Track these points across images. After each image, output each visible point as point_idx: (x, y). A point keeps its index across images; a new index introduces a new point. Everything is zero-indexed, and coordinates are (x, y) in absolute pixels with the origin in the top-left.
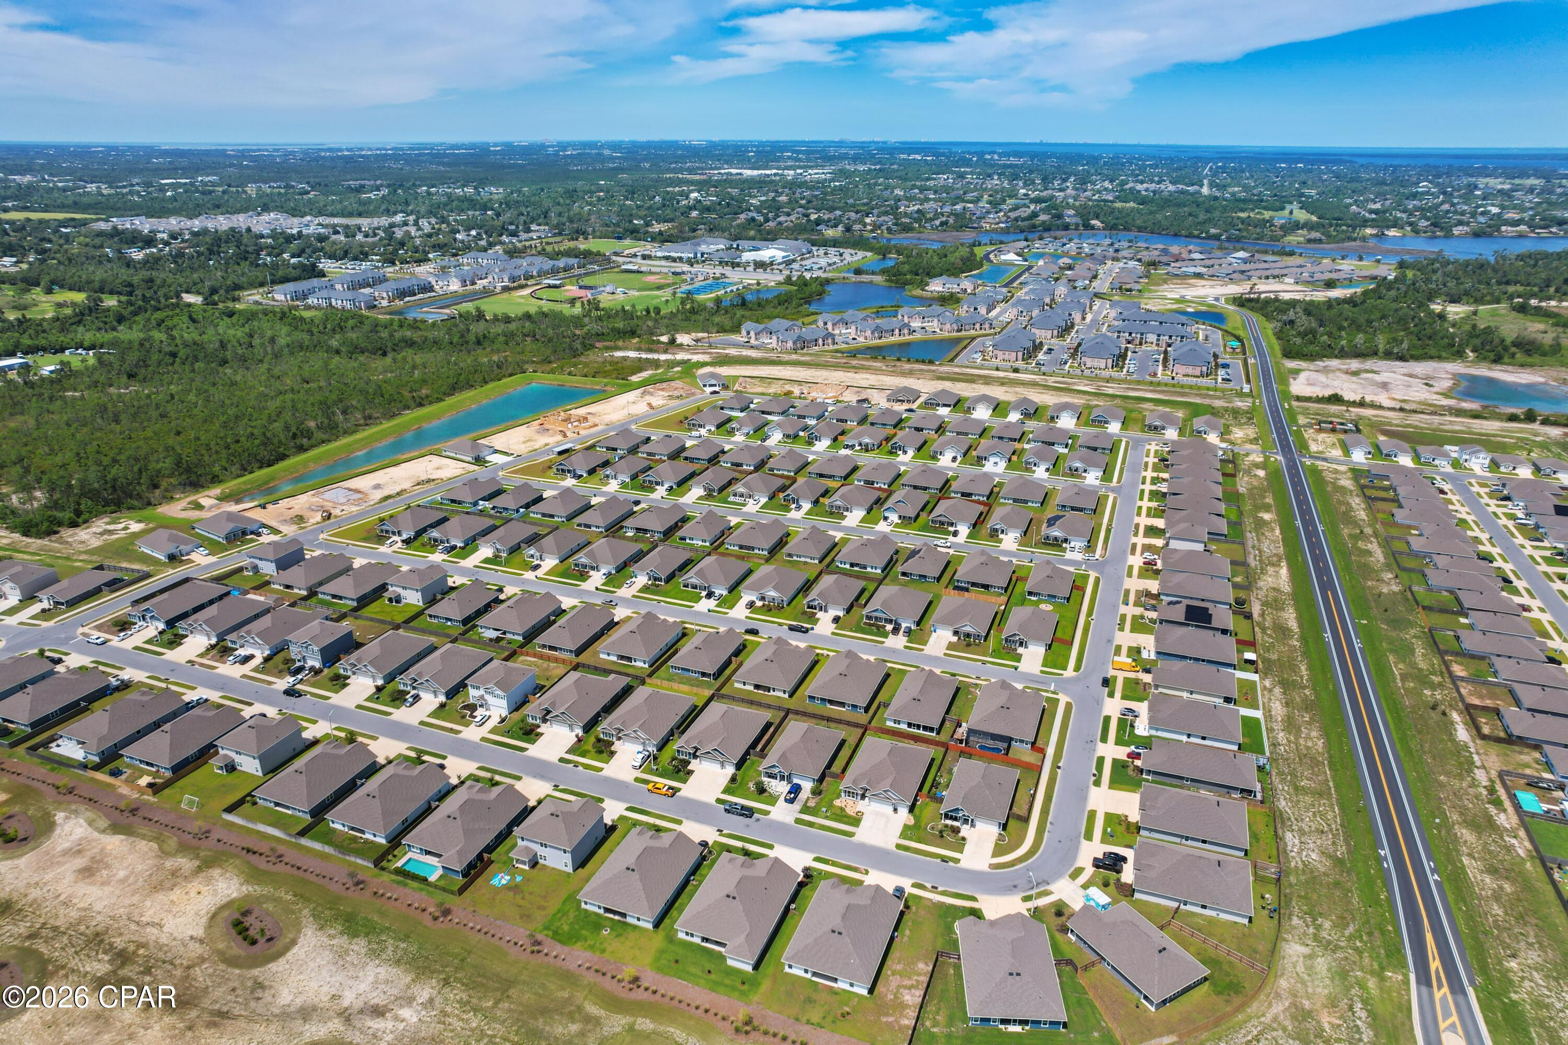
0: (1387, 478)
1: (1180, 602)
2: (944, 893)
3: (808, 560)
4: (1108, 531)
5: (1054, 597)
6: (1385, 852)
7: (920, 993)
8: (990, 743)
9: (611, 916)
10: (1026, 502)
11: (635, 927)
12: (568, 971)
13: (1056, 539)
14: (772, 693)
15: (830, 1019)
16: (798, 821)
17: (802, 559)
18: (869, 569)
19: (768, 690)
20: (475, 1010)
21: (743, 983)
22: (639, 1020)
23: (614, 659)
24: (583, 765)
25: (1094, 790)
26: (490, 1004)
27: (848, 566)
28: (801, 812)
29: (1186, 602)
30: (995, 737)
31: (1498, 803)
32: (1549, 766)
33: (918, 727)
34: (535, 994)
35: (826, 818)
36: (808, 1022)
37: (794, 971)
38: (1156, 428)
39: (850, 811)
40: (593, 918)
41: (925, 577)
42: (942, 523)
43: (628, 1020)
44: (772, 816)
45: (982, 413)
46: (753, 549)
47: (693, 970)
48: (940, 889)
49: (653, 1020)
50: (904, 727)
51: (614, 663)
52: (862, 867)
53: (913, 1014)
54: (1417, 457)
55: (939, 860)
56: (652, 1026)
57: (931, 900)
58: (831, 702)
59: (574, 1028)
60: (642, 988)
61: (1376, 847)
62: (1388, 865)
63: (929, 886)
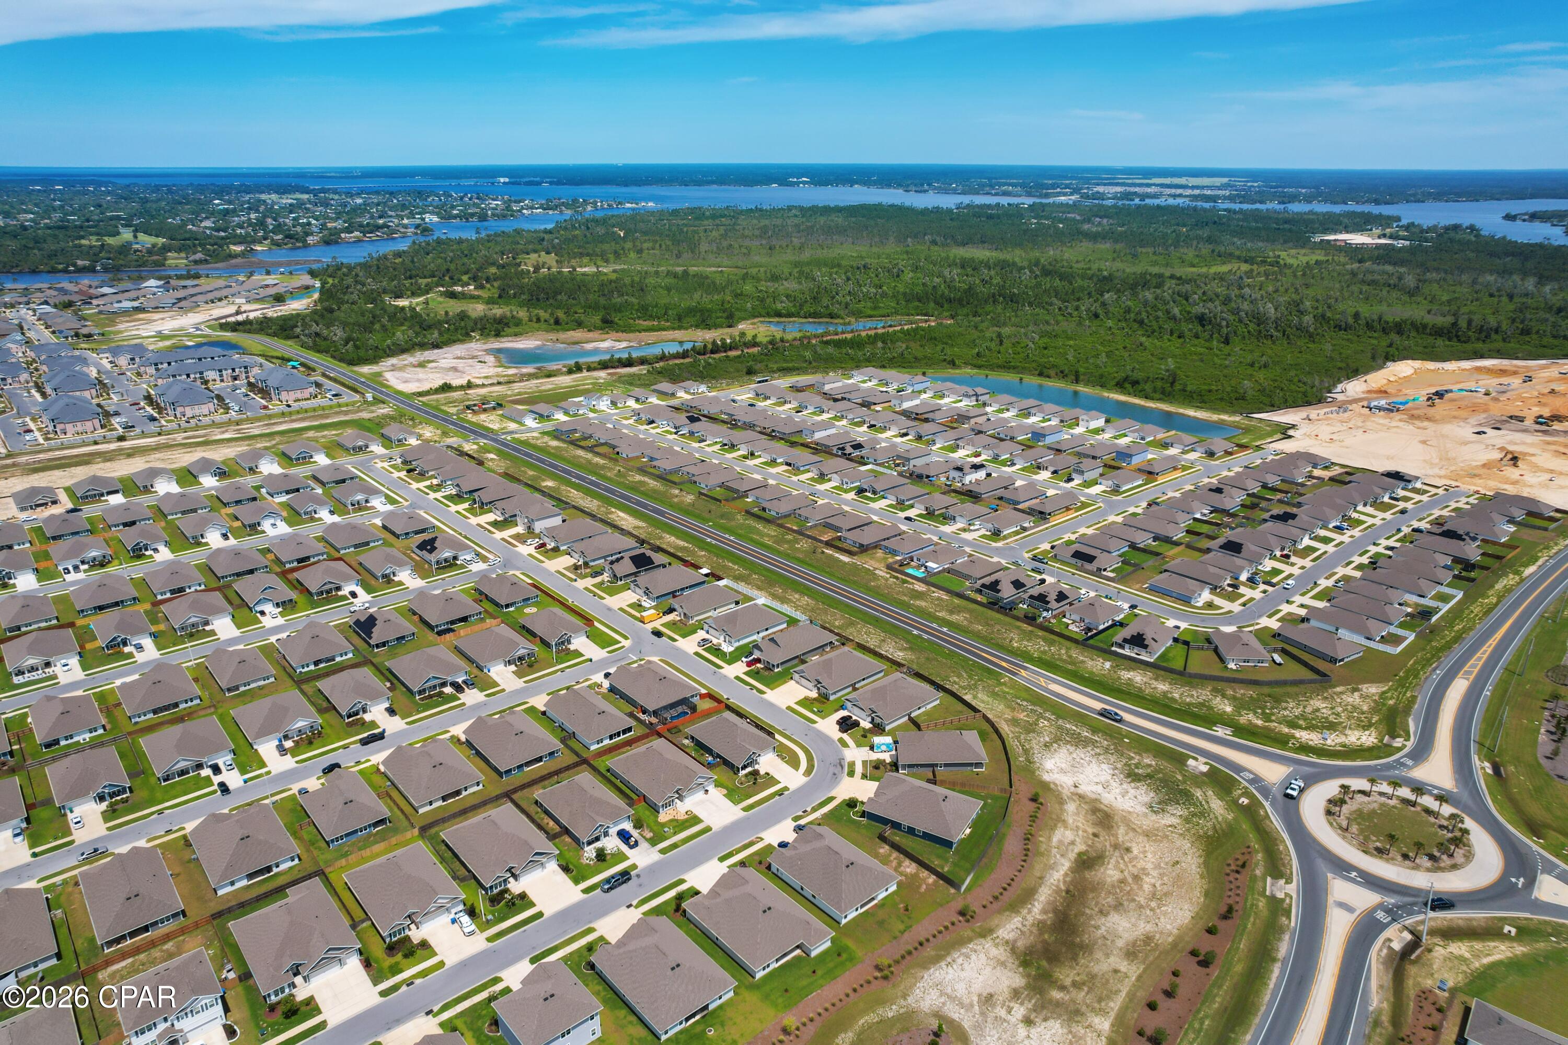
0: (575, 431)
1: (622, 558)
2: (814, 810)
3: (262, 683)
4: (466, 537)
5: (528, 599)
6: (915, 632)
7: (907, 862)
8: (674, 713)
9: (693, 1020)
10: (367, 544)
11: (720, 1007)
13: (446, 560)
14: (464, 793)
15: (906, 919)
16: (664, 851)
17: (253, 686)
18: (338, 659)
19: (458, 793)
21: (839, 955)
23: (245, 882)
24: (416, 976)
25: (766, 697)
27: (312, 667)
28: (654, 845)
29: (627, 555)
30: (673, 706)
31: (905, 582)
32: (894, 553)
33: (618, 734)
35: (675, 833)
36: (902, 932)
37: (850, 917)
38: (360, 448)
39: (682, 816)
40: (683, 1037)
41: (403, 638)
42: (328, 592)
45: (165, 487)
46: (176, 705)
47: (804, 982)
48: (809, 809)
50: (607, 742)
51: (248, 887)
52: (753, 838)
53: (924, 874)
54: (566, 413)
57: (817, 819)
58: (528, 764)
61: (910, 633)
62: (925, 636)
63: (800, 813)
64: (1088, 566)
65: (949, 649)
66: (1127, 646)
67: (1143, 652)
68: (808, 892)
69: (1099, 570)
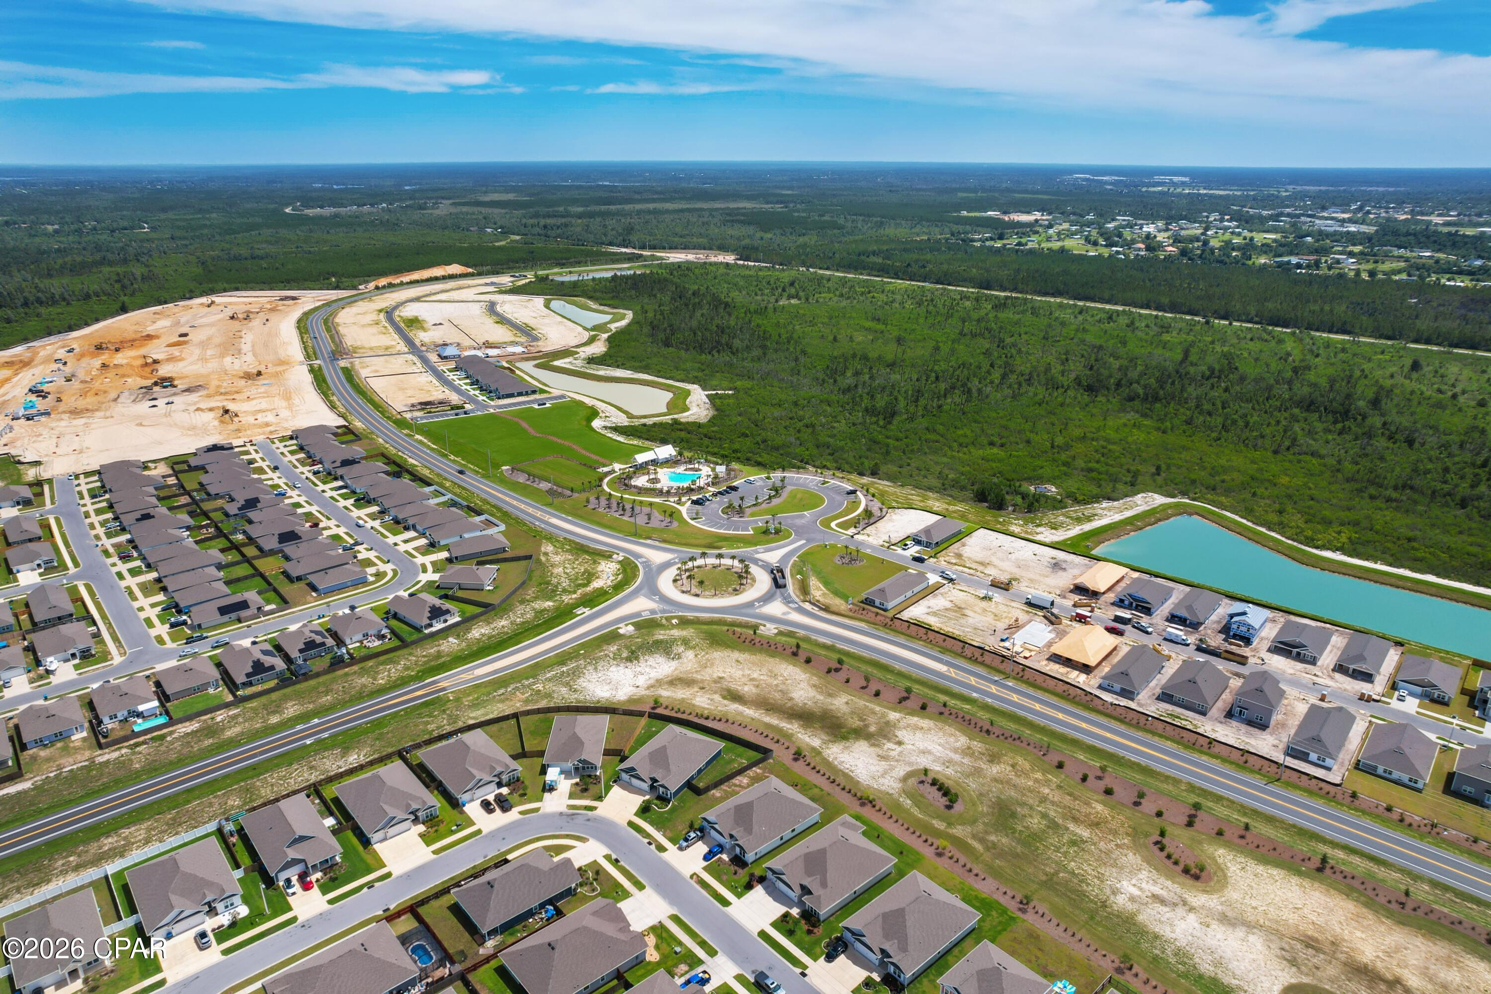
2: (647, 835)
6: (309, 741)
12: (995, 879)
16: (712, 953)
20: (1073, 873)
22: (942, 828)
25: (395, 874)
26: (1061, 875)
28: (701, 962)
34: (1024, 870)
35: (681, 945)
43: (950, 831)
44: (736, 970)
48: (646, 840)
49: (932, 825)
55: (622, 863)
56: (934, 822)
57: (664, 835)
59: (993, 838)
60: (935, 846)
61: (305, 746)
62: (326, 735)
63: (653, 847)
64: (244, 614)
65: (367, 723)
66: (434, 622)
67: (447, 617)
68: (787, 834)
69: (259, 609)
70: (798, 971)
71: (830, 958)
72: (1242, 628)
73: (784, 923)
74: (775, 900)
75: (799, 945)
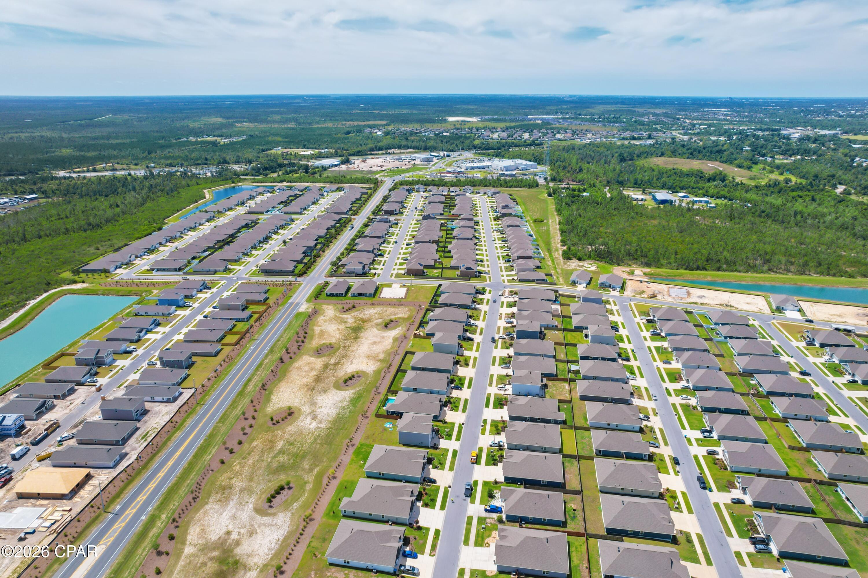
16: (470, 518)
20: (315, 440)
22: (312, 484)
26: (319, 442)
36: (310, 542)
56: (307, 490)
59: (306, 467)
70: (449, 489)
71: (434, 482)
72: (17, 423)
73: (430, 504)
74: (419, 514)
75: (437, 495)
